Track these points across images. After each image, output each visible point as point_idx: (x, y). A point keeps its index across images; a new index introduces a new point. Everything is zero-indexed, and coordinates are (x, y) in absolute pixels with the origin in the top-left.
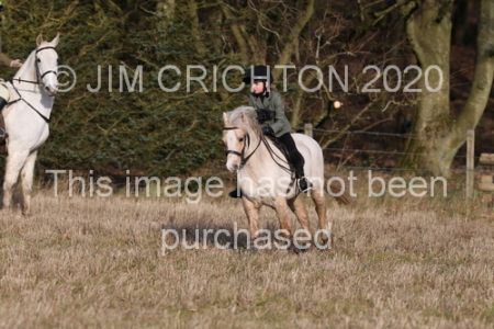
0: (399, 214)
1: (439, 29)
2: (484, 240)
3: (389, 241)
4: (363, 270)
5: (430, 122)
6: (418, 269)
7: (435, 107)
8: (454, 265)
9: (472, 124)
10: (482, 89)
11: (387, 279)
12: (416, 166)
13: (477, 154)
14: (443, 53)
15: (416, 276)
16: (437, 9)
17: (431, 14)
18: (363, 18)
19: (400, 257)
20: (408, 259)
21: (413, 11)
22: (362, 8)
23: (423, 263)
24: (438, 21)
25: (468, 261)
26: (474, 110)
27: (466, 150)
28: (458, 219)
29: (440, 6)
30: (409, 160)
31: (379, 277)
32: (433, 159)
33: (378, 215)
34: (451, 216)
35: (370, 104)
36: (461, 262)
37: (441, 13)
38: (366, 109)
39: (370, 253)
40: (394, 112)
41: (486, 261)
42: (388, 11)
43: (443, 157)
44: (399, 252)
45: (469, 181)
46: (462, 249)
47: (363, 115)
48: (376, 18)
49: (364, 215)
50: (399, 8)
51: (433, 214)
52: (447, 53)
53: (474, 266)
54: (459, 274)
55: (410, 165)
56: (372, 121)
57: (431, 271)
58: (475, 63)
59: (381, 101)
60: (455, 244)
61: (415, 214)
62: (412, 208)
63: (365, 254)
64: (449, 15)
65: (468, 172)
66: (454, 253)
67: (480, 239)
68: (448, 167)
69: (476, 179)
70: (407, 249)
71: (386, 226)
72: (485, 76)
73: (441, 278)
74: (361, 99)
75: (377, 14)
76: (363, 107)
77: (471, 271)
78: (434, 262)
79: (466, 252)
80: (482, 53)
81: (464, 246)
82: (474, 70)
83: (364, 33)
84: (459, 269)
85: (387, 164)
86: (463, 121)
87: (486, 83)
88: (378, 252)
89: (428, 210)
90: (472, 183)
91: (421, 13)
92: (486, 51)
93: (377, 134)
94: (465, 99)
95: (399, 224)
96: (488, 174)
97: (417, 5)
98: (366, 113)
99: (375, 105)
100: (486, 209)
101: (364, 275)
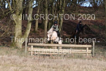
0: (11, 56)
1: (20, 16)
2: (29, 62)
3: (9, 62)
4: (3, 68)
5: (18, 36)
6: (15, 68)
7: (18, 33)
8: (23, 67)
9: (26, 37)
10: (28, 29)
11: (9, 70)
12: (14, 46)
13: (28, 43)
14: (20, 22)
15: (15, 69)
16: (19, 12)
17: (18, 13)
18: (3, 14)
19: (11, 65)
20: (13, 66)
21: (14, 13)
22: (3, 12)
23: (16, 67)
24: (19, 15)
25: (26, 66)
26: (27, 34)
27: (25, 43)
28: (23, 57)
29: (20, 11)
30: (13, 45)
31: (7, 70)
32: (18, 44)
33: (6, 56)
34: (22, 56)
35: (5, 33)
36: (24, 66)
37: (20, 13)
38: (4, 33)
39: (5, 64)
40: (10, 34)
41: (30, 66)
42: (9, 12)
43: (20, 44)
44: (11, 64)
45: (26, 49)
46: (24, 64)
47: (3, 35)
48: (6, 14)
49: (3, 56)
50: (11, 12)
51: (18, 56)
52: (21, 21)
53: (27, 67)
54: (24, 69)
55: (13, 46)
56: (5, 36)
57: (18, 68)
58: (27, 24)
59: (7, 32)
60: (23, 63)
61: (14, 56)
62: (14, 55)
63: (4, 65)
64: (22, 13)
65: (25, 47)
66: (23, 65)
67: (28, 61)
68: (21, 46)
69: (27, 49)
70: (13, 64)
71: (8, 59)
72: (29, 27)
73: (20, 70)
74: (3, 31)
75: (6, 13)
76: (3, 33)
77: (27, 68)
78: (19, 66)
79: (25, 64)
80: (29, 22)
81: (25, 63)
82: (27, 25)
83: (3, 17)
84: (24, 68)
85: (8, 45)
86: (25, 36)
87: (29, 28)
88: (7, 64)
89: (17, 55)
90: (26, 50)
91: (16, 13)
92: (30, 21)
93: (6, 39)
94: (25, 31)
95: (11, 58)
96: (30, 48)
97: (15, 11)
98: (4, 34)
99: (6, 33)
100: (29, 55)
101: (4, 69)
